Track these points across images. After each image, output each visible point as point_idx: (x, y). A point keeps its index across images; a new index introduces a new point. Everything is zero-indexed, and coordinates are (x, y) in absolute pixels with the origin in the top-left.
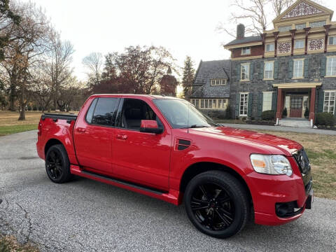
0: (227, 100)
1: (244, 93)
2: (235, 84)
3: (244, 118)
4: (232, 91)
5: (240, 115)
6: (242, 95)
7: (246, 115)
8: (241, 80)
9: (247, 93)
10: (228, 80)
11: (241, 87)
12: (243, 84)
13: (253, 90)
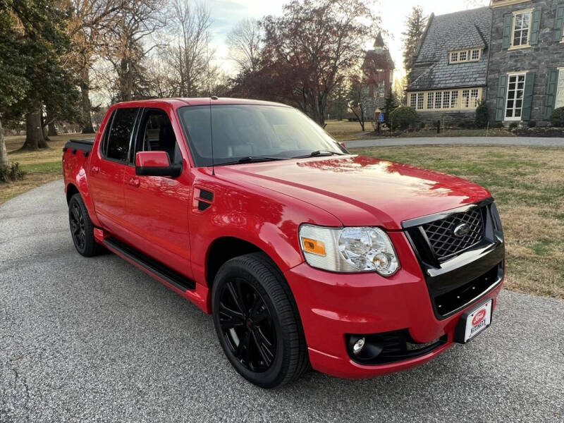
0: (480, 91)
1: (517, 74)
2: (497, 57)
3: (514, 125)
4: (490, 71)
5: (507, 119)
6: (513, 79)
7: (519, 119)
8: (513, 47)
9: (524, 73)
10: (485, 50)
11: (511, 62)
12: (516, 56)
13: (535, 67)
